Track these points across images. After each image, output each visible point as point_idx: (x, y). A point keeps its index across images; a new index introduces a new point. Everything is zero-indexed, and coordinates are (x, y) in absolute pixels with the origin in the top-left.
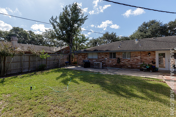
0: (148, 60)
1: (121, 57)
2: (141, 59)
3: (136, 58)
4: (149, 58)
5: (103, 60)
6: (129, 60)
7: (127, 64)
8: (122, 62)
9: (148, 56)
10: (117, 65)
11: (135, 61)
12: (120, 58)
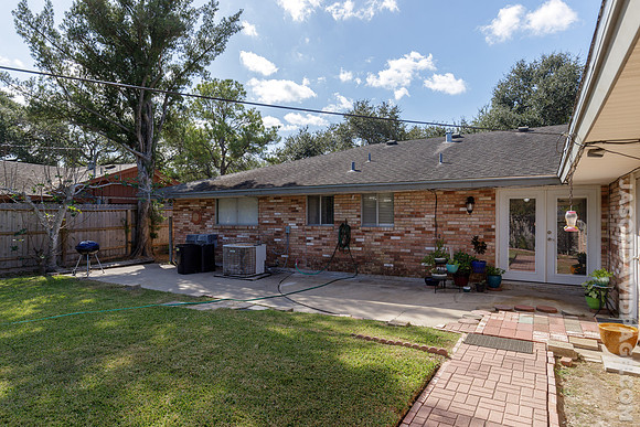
0: (465, 233)
1: (353, 220)
2: (436, 226)
3: (416, 221)
4: (470, 223)
5: (278, 234)
6: (388, 235)
7: (378, 251)
8: (359, 244)
9: (464, 213)
10: (337, 260)
11: (412, 236)
12: (349, 223)
